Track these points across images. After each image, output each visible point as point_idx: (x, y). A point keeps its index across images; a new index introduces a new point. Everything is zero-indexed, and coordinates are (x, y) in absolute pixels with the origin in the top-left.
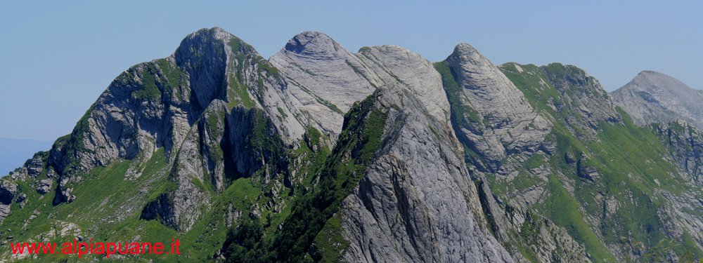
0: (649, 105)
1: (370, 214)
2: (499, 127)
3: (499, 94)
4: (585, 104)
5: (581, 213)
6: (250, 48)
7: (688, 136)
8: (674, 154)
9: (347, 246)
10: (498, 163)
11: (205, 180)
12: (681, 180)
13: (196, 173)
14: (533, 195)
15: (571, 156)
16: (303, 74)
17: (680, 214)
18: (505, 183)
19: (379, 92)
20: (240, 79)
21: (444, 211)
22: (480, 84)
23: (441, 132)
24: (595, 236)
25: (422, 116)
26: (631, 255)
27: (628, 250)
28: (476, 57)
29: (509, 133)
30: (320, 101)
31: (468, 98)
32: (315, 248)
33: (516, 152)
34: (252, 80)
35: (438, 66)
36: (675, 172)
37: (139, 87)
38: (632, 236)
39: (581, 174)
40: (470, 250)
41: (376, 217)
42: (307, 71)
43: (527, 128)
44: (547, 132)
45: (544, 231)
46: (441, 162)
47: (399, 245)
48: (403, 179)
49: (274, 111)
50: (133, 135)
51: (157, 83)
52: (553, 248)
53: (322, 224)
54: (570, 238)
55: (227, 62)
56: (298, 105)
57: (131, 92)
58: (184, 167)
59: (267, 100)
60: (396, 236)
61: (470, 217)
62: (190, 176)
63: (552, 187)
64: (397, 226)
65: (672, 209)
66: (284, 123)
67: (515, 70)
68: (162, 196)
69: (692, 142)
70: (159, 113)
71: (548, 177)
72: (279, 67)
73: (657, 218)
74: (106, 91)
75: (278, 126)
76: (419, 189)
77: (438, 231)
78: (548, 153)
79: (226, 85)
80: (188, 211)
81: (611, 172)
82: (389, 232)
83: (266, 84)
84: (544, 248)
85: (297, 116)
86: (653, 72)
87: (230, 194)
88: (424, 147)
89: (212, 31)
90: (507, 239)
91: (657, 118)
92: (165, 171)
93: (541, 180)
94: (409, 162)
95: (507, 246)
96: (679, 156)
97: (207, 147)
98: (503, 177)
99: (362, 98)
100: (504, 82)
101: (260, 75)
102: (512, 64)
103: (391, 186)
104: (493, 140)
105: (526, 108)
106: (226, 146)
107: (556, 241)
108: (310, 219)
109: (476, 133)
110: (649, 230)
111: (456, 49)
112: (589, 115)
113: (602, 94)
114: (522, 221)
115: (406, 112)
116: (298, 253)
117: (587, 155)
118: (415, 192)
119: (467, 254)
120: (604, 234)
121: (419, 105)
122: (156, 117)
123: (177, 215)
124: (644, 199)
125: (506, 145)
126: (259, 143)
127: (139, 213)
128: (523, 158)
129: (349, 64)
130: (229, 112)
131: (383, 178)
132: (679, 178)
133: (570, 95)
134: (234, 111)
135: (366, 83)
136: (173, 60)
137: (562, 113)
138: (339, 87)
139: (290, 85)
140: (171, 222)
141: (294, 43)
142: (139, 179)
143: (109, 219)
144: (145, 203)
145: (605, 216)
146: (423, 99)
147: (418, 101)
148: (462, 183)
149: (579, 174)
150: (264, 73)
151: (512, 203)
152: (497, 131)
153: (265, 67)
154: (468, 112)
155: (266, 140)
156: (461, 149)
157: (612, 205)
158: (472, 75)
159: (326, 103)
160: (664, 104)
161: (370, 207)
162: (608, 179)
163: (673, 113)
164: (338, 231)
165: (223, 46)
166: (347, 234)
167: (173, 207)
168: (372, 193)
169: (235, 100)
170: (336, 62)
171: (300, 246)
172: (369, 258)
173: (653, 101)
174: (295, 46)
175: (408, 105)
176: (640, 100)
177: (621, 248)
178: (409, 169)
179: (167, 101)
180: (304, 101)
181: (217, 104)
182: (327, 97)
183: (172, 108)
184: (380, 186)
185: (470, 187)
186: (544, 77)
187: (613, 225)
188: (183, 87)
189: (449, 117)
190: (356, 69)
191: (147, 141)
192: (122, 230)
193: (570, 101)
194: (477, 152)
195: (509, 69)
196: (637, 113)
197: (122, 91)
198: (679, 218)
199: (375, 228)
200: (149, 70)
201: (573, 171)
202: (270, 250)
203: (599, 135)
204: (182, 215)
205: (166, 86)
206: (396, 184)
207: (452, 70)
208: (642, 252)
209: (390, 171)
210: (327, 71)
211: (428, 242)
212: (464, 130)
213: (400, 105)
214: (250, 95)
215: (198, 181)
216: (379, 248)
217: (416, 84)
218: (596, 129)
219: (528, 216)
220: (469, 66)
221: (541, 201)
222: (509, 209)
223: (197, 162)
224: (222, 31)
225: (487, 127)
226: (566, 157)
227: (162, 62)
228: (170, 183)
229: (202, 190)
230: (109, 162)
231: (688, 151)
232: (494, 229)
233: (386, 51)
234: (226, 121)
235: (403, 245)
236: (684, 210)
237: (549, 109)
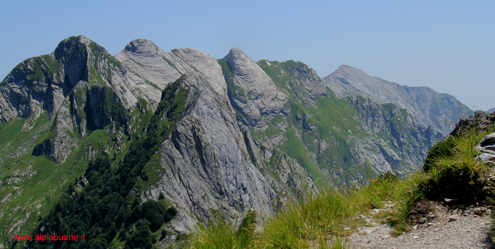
0: (345, 86)
1: (178, 152)
2: (256, 98)
3: (257, 78)
4: (307, 85)
5: (305, 150)
6: (102, 49)
7: (368, 104)
8: (360, 115)
9: (164, 171)
10: (256, 121)
11: (74, 131)
12: (364, 131)
13: (68, 126)
14: (277, 140)
15: (300, 117)
16: (136, 65)
17: (363, 150)
18: (260, 133)
19: (183, 77)
20: (97, 69)
21: (224, 149)
22: (245, 72)
23: (221, 102)
24: (313, 164)
25: (210, 92)
26: (335, 175)
27: (333, 172)
28: (243, 56)
29: (263, 102)
30: (147, 82)
31: (238, 80)
32: (144, 173)
33: (267, 114)
34: (104, 68)
35: (220, 62)
36: (360, 126)
37: (31, 72)
38: (335, 164)
39: (305, 127)
40: (239, 173)
41: (182, 154)
42: (139, 64)
43: (273, 100)
44: (285, 102)
45: (283, 161)
46: (222, 120)
47: (196, 171)
48: (199, 130)
49: (118, 88)
50: (27, 102)
51: (43, 70)
52: (289, 171)
53: (148, 158)
54: (299, 165)
55: (88, 57)
56: (133, 84)
57: (26, 75)
58: (60, 122)
59: (113, 80)
60: (194, 165)
61: (239, 153)
62: (64, 128)
63: (288, 135)
64: (195, 159)
65: (358, 147)
66: (125, 96)
67: (267, 65)
68: (46, 141)
69: (370, 108)
70: (45, 89)
71: (286, 129)
72: (121, 61)
73: (350, 153)
74: (9, 75)
75: (120, 97)
76: (208, 136)
77: (220, 162)
78: (286, 114)
79: (87, 71)
80: (64, 150)
81: (323, 126)
82: (190, 163)
83: (113, 71)
84: (283, 172)
85: (132, 91)
86: (348, 66)
87: (90, 139)
88: (211, 111)
89: (78, 38)
90: (261, 167)
91: (349, 94)
92: (48, 125)
93: (282, 131)
94: (202, 120)
95: (261, 170)
96: (363, 116)
97: (76, 110)
98: (259, 129)
99: (173, 81)
100: (260, 71)
101: (109, 65)
102: (264, 60)
103: (191, 135)
104: (253, 107)
105: (273, 87)
106: (88, 109)
107: (290, 167)
108: (141, 155)
109: (243, 102)
110: (345, 161)
111: (231, 51)
112: (310, 92)
113: (317, 79)
114: (270, 155)
115: (200, 89)
116: (134, 176)
117: (309, 116)
118: (206, 138)
119: (237, 176)
120: (319, 163)
121: (208, 85)
122: (43, 91)
123: (56, 153)
124: (342, 142)
125: (261, 110)
126: (108, 108)
127: (31, 151)
128: (271, 117)
129: (165, 59)
130: (89, 88)
131: (186, 129)
132: (362, 129)
133: (299, 79)
134: (92, 88)
135: (176, 71)
136: (53, 56)
137: (294, 91)
138: (159, 74)
139: (128, 72)
140: (52, 157)
141: (130, 46)
142: (31, 130)
143: (11, 156)
144: (35, 145)
145: (319, 152)
146: (211, 82)
147: (208, 83)
148: (234, 133)
149: (304, 127)
150: (111, 65)
151: (264, 144)
152: (255, 101)
153: (112, 61)
154: (238, 89)
155: (113, 106)
156: (234, 112)
157: (324, 146)
158: (241, 67)
159: (151, 84)
160: (354, 85)
161: (178, 147)
162: (321, 130)
163: (359, 90)
164: (158, 162)
165: (85, 47)
166: (164, 165)
167: (53, 148)
168: (179, 139)
169: (93, 81)
170: (157, 58)
171: (135, 172)
172: (178, 179)
173: (347, 83)
174: (131, 48)
175: (202, 85)
176: (340, 83)
177: (329, 171)
178: (202, 124)
179: (49, 81)
180: (137, 82)
181: (81, 84)
182: (151, 80)
183: (53, 86)
184: (184, 135)
185: (239, 135)
186: (283, 69)
187: (324, 158)
188: (60, 73)
189: (226, 92)
190: (169, 62)
191: (37, 106)
192: (20, 163)
193: (299, 83)
194: (243, 113)
195: (262, 64)
196: (339, 91)
197: (19, 74)
198: (362, 153)
199: (181, 160)
200: (38, 62)
201: (301, 125)
202: (116, 174)
203: (316, 104)
204: (59, 152)
205: (49, 72)
206: (194, 133)
207: (229, 64)
208: (341, 174)
209: (191, 125)
210: (152, 64)
211: (214, 169)
212: (236, 100)
213: (196, 85)
214: (103, 78)
215: (70, 131)
216: (184, 173)
217: (207, 72)
218: (314, 100)
219: (274, 152)
220: (238, 62)
221: (282, 143)
222: (263, 148)
223: (69, 120)
224: (84, 38)
225: (249, 99)
226: (296, 117)
227: (46, 57)
228: (52, 133)
229: (72, 137)
230: (11, 120)
231: (368, 113)
232: (253, 160)
233: (188, 52)
234: (88, 94)
235: (198, 171)
236: (366, 148)
237: (286, 88)
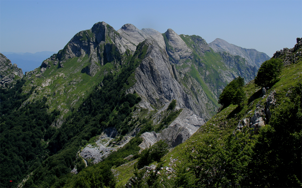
0: (218, 47)
1: (142, 73)
2: (178, 51)
3: (179, 42)
4: (201, 46)
5: (199, 75)
6: (112, 28)
7: (228, 56)
8: (224, 60)
9: (136, 81)
10: (178, 61)
11: (99, 63)
12: (226, 67)
13: (96, 61)
14: (187, 70)
15: (197, 60)
16: (126, 35)
17: (225, 76)
18: (180, 67)
19: (146, 40)
20: (109, 36)
21: (163, 72)
22: (174, 40)
23: (163, 51)
24: (203, 81)
25: (158, 47)
26: (212, 86)
28: (173, 32)
29: (181, 53)
30: (131, 43)
31: (170, 43)
32: (127, 81)
33: (183, 58)
34: (112, 36)
35: (163, 35)
36: (224, 65)
37: (81, 37)
38: (212, 81)
39: (200, 65)
40: (169, 83)
41: (144, 74)
42: (127, 34)
43: (186, 52)
44: (191, 53)
45: (189, 79)
46: (163, 59)
48: (152, 64)
49: (118, 45)
50: (79, 50)
51: (86, 36)
52: (192, 83)
53: (129, 75)
54: (196, 81)
55: (106, 31)
56: (124, 43)
57: (80, 38)
58: (93, 59)
59: (116, 42)
60: (149, 79)
61: (170, 74)
62: (94, 61)
63: (192, 68)
64: (150, 76)
65: (223, 74)
66: (121, 48)
67: (184, 37)
68: (87, 66)
69: (229, 57)
70: (87, 44)
71: (191, 65)
72: (120, 33)
73: (219, 77)
74: (73, 38)
75: (119, 49)
76: (156, 66)
77: (161, 78)
78: (191, 59)
79: (105, 37)
80: (94, 71)
81: (207, 64)
83: (116, 37)
84: (189, 84)
85: (124, 46)
86: (220, 39)
87: (105, 66)
88: (158, 55)
89: (102, 23)
90: (179, 81)
91: (220, 51)
92: (88, 60)
93: (189, 66)
94: (154, 59)
95: (179, 83)
96: (225, 61)
97: (99, 54)
98: (179, 65)
99: (141, 42)
100: (180, 39)
101: (114, 35)
102: (183, 35)
103: (149, 65)
104: (177, 55)
105: (186, 46)
106: (104, 54)
107: (192, 82)
108: (126, 74)
109: (172, 53)
110: (217, 80)
111: (168, 30)
112: (202, 49)
113: (206, 44)
114: (184, 76)
115: (153, 46)
116: (123, 83)
117: (201, 60)
120: (205, 81)
121: (157, 44)
122: (86, 45)
123: (91, 72)
124: (216, 72)
125: (180, 56)
126: (113, 53)
127: (81, 71)
128: (185, 60)
129: (139, 33)
130: (105, 44)
131: (146, 63)
132: (225, 66)
133: (198, 44)
134: (107, 44)
135: (143, 38)
136: (91, 30)
137: (195, 48)
138: (136, 39)
139: (122, 38)
140: (89, 74)
141: (124, 27)
142: (81, 62)
143: (73, 72)
144: (82, 68)
145: (205, 76)
146: (159, 43)
148: (168, 66)
149: (199, 65)
150: (115, 34)
151: (181, 71)
152: (178, 52)
153: (116, 33)
154: (170, 47)
155: (115, 52)
156: (168, 57)
157: (207, 73)
158: (172, 37)
159: (132, 43)
160: (222, 47)
161: (143, 71)
162: (207, 66)
163: (224, 50)
164: (134, 77)
165: (104, 27)
166: (136, 78)
167: (90, 70)
168: (144, 67)
169: (108, 41)
170: (135, 32)
171: (123, 81)
172: (142, 85)
173: (219, 46)
174: (124, 28)
175: (154, 44)
176: (216, 46)
177: (209, 84)
178: (154, 61)
179: (89, 41)
180: (126, 43)
181: (102, 42)
182: (132, 42)
183: (90, 43)
184: (146, 65)
185: (170, 67)
186: (191, 39)
187: (207, 78)
188: (94, 38)
189: (165, 48)
190: (141, 34)
191: (83, 52)
192: (76, 76)
193: (197, 45)
194: (172, 58)
195: (182, 36)
196: (215, 49)
197: (77, 38)
198: (225, 77)
199: (144, 76)
200: (85, 33)
201: (198, 64)
202: (115, 82)
203: (205, 55)
204: (92, 72)
205: (89, 37)
207: (167, 36)
208: (215, 86)
209: (149, 61)
210: (133, 35)
211: (158, 81)
212: (169, 52)
213: (152, 44)
214: (112, 40)
215: (97, 63)
216: (145, 82)
217: (157, 39)
218: (204, 53)
220: (171, 35)
221: (189, 71)
222: (180, 73)
223: (97, 58)
224: (104, 23)
225: (175, 51)
227: (88, 31)
228: (89, 63)
229: (98, 65)
230: (73, 57)
231: (228, 59)
232: (176, 78)
233: (149, 30)
234: (105, 47)
235: (151, 82)
236: (226, 75)
237: (192, 47)
